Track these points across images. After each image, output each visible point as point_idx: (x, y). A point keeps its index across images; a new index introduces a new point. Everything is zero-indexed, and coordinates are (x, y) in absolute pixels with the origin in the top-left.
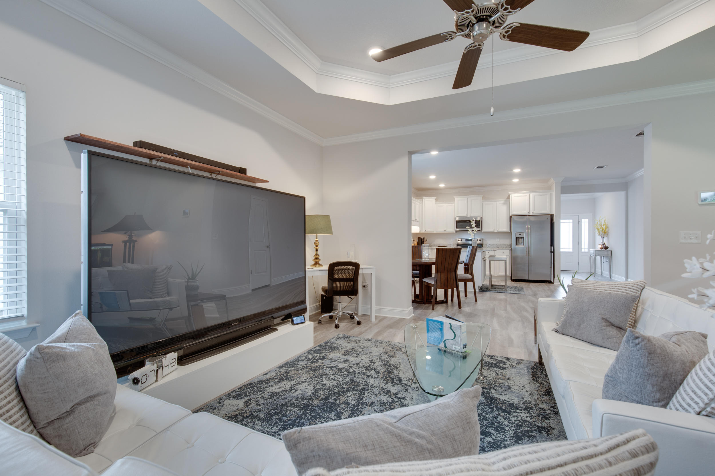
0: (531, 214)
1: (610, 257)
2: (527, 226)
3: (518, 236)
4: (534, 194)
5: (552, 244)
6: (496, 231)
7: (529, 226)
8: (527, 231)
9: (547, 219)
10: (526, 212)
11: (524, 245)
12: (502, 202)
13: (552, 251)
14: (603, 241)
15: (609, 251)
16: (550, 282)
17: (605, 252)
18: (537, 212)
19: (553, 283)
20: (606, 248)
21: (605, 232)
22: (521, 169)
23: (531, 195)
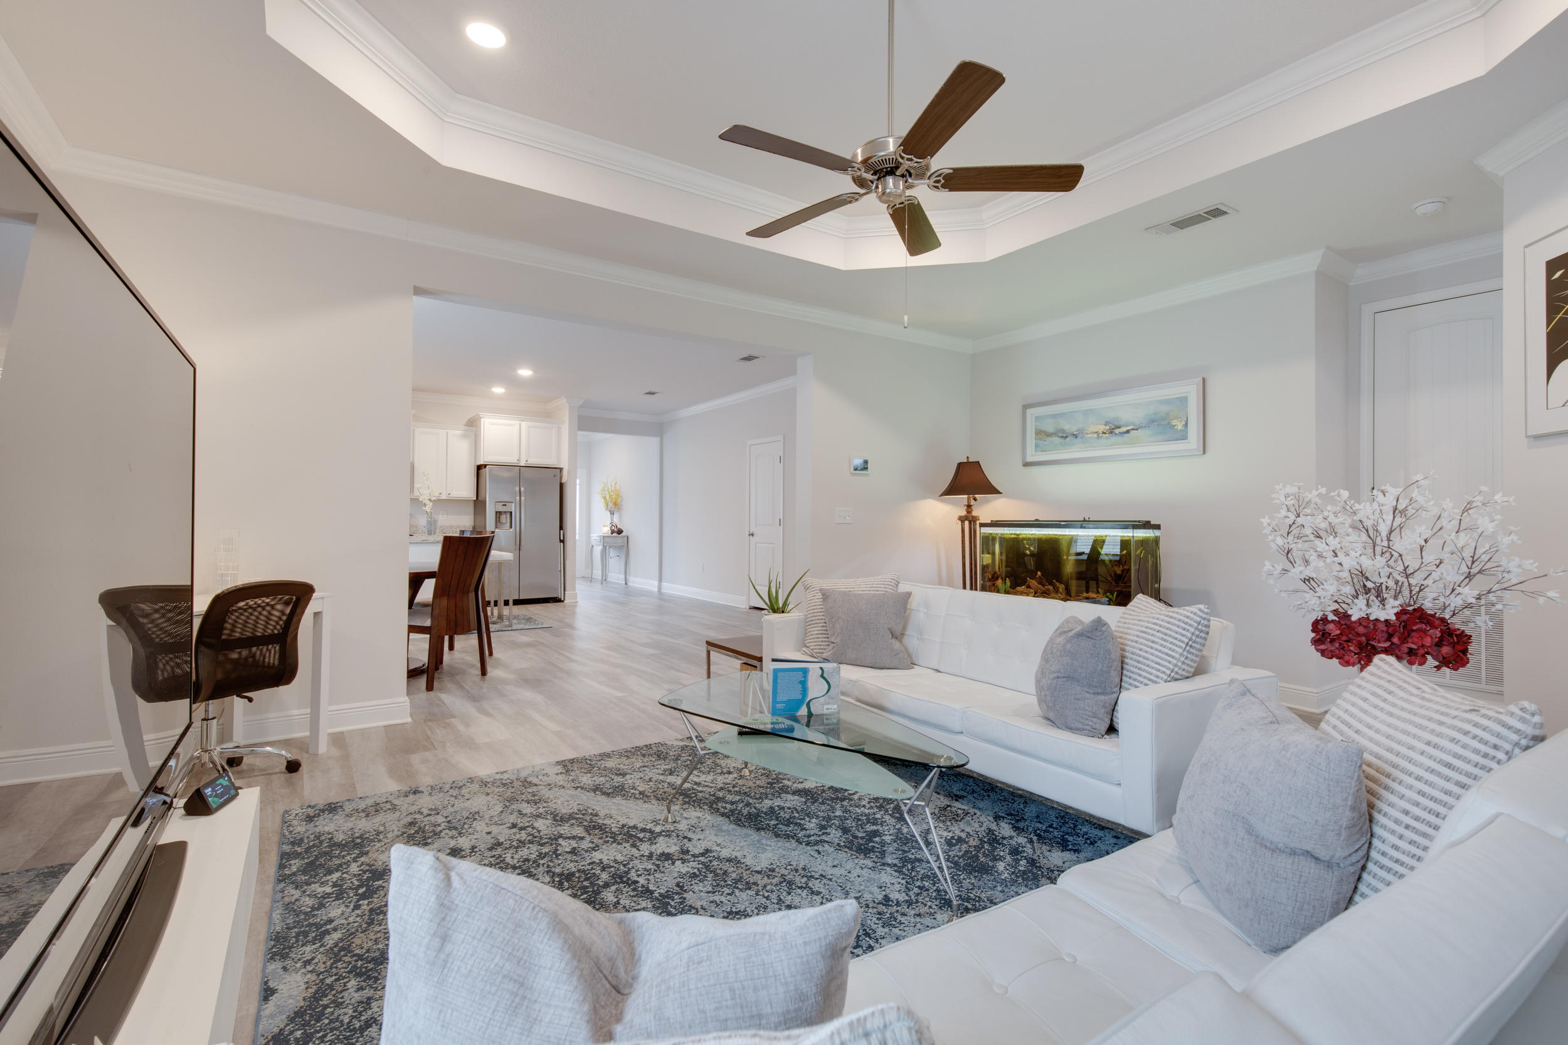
0: (522, 464)
1: (625, 548)
2: (517, 489)
3: (501, 509)
4: (529, 423)
5: (561, 528)
6: (443, 497)
7: (522, 489)
8: (518, 498)
9: (555, 476)
10: (512, 459)
11: (511, 527)
12: (459, 432)
13: (562, 539)
14: (612, 519)
15: (624, 536)
16: (557, 600)
17: (619, 540)
18: (533, 461)
19: (563, 601)
20: (620, 532)
21: (615, 504)
22: (534, 371)
23: (524, 424)
